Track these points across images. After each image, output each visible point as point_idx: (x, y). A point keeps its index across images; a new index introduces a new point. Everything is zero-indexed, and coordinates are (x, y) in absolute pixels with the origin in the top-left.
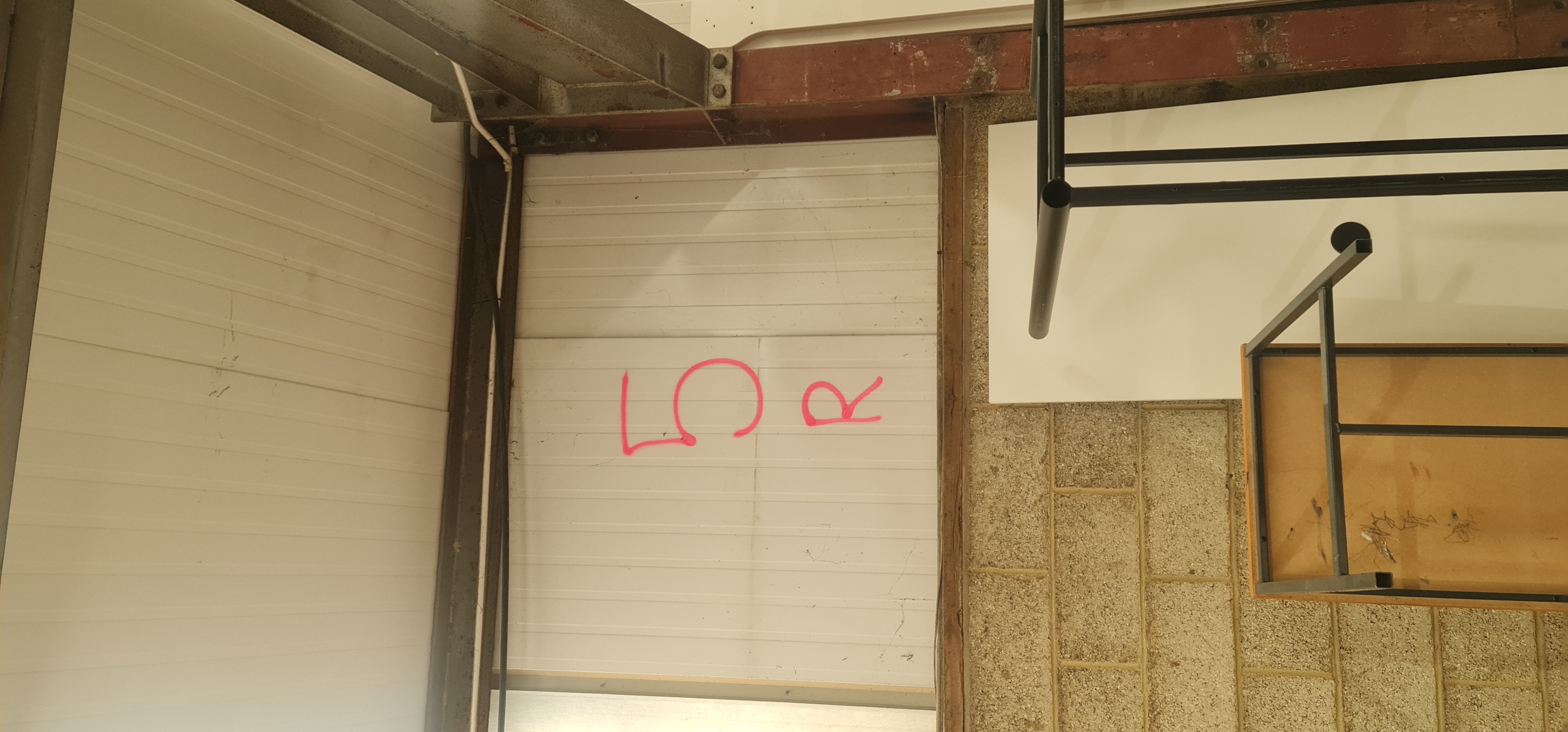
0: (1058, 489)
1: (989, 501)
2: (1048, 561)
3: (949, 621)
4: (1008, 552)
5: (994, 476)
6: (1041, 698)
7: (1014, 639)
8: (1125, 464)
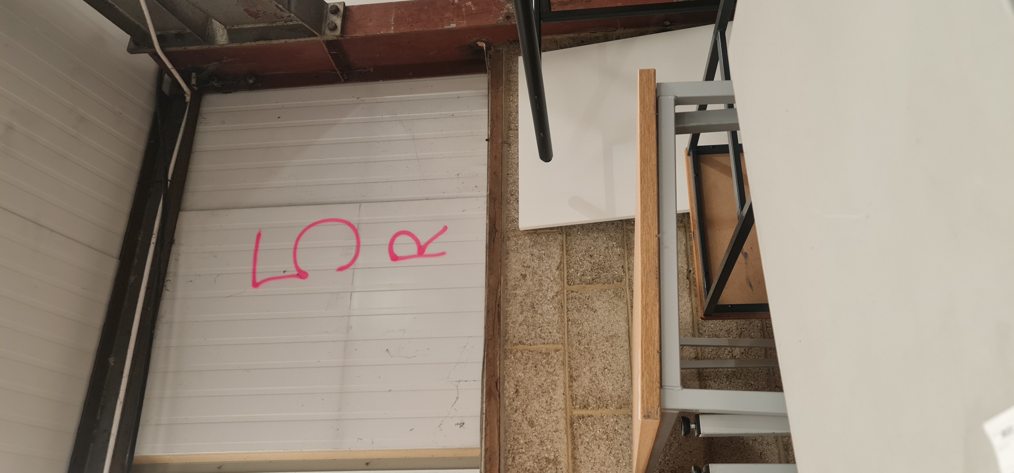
0: (569, 287)
1: (520, 298)
2: (562, 338)
3: (490, 387)
4: (533, 333)
5: (524, 281)
6: (558, 440)
7: (537, 397)
8: (616, 267)
